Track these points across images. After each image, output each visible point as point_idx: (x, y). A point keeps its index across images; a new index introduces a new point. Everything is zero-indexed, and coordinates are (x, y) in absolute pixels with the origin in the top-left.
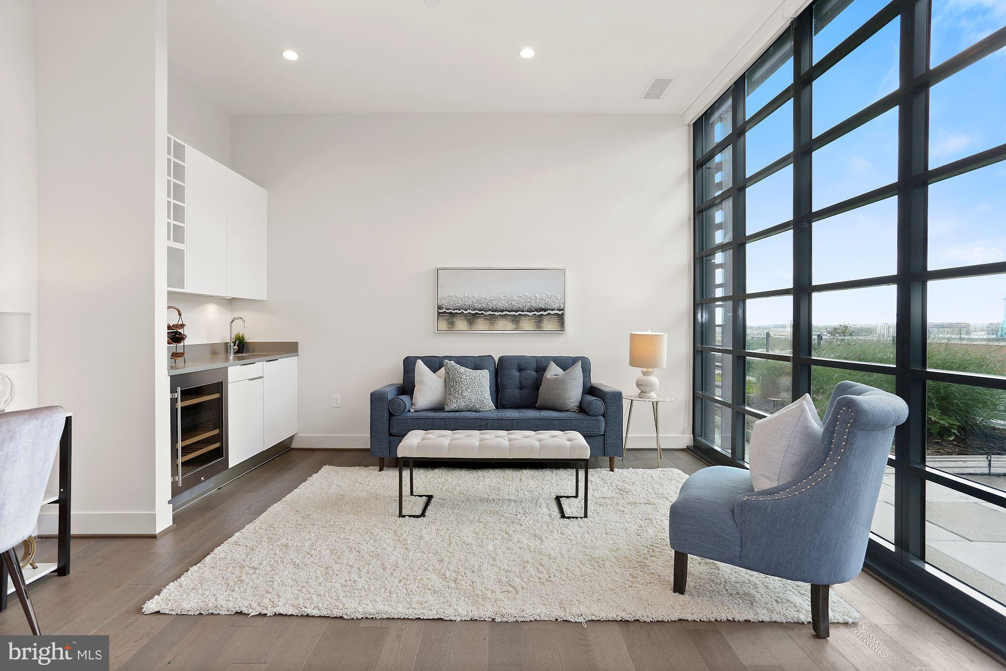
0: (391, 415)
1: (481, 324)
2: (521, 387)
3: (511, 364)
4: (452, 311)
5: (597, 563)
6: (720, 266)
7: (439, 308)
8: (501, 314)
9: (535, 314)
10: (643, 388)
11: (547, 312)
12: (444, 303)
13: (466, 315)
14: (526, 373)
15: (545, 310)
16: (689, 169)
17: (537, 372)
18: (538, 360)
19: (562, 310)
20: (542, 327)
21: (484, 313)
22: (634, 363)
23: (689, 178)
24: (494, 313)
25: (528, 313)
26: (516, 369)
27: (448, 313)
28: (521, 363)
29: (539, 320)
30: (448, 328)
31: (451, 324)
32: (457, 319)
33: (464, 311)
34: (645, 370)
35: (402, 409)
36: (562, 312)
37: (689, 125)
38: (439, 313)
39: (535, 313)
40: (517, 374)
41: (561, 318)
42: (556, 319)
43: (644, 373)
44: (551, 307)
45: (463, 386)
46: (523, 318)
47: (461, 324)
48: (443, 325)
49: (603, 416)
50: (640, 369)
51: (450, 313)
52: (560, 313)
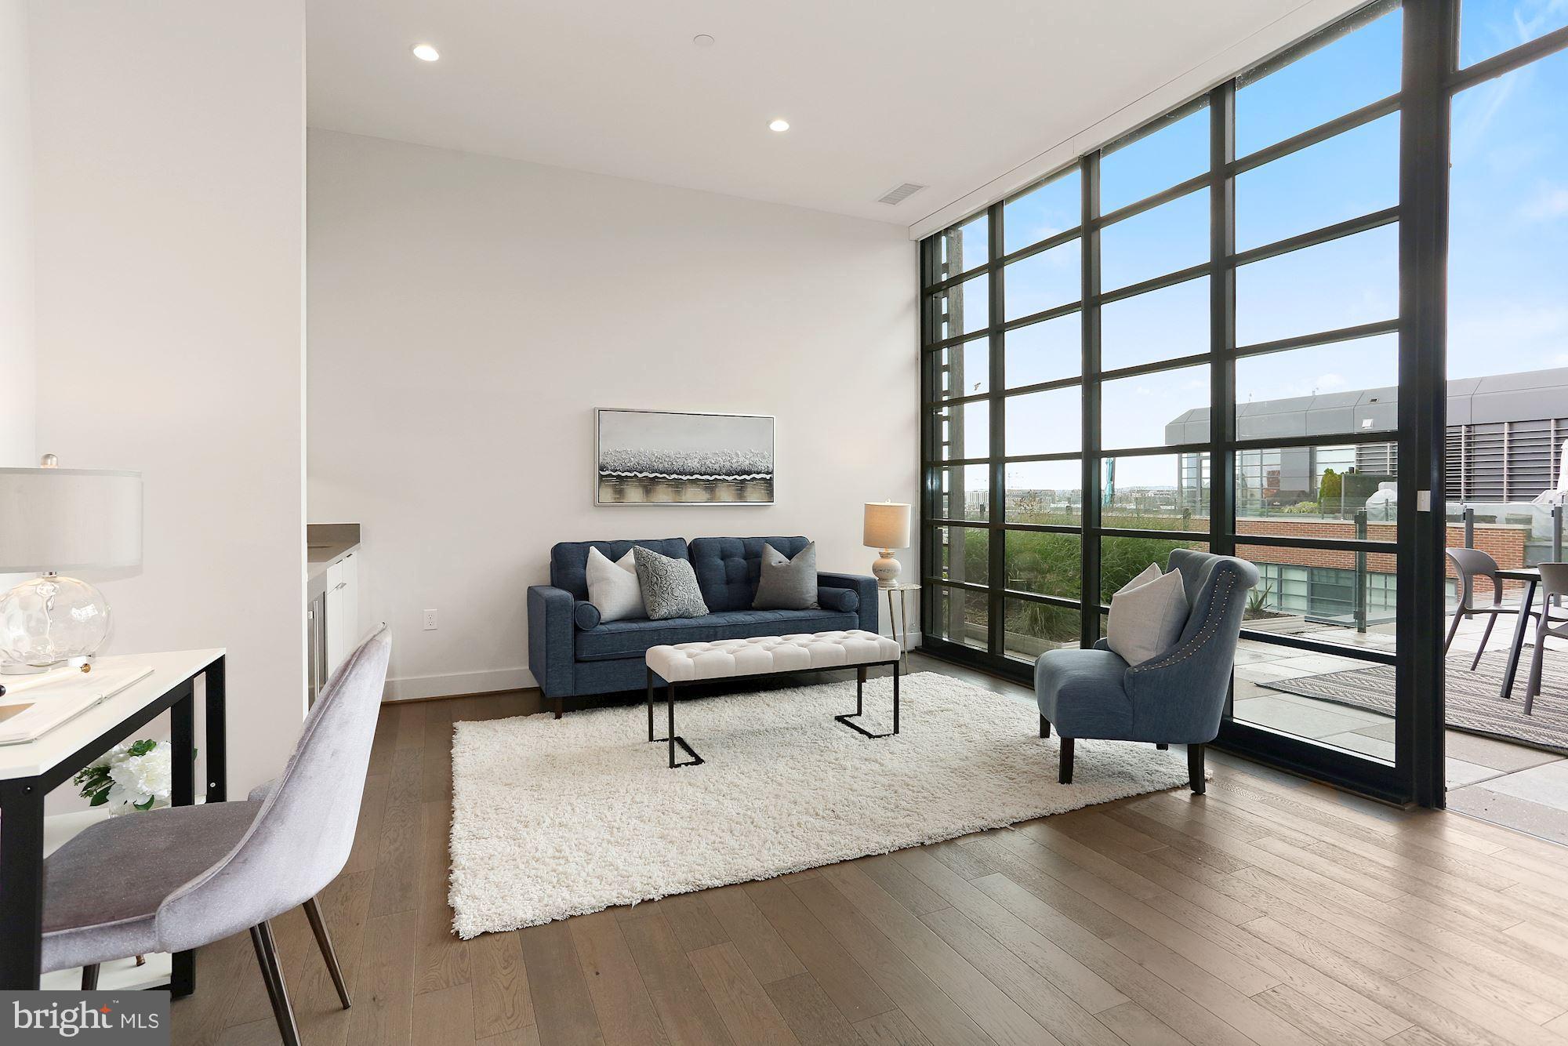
0: (577, 630)
1: (663, 494)
2: (728, 582)
3: (712, 549)
4: (620, 473)
5: (962, 773)
6: (946, 418)
7: (602, 468)
8: (691, 478)
9: (735, 479)
10: (884, 574)
11: (751, 476)
12: (608, 460)
13: (641, 480)
14: (732, 561)
15: (749, 473)
16: (917, 296)
17: (745, 560)
18: (746, 542)
19: (770, 473)
20: (745, 497)
21: (667, 477)
22: (869, 541)
23: (917, 307)
24: (680, 477)
25: (726, 478)
26: (718, 555)
27: (614, 476)
28: (725, 548)
29: (741, 488)
30: (615, 499)
31: (619, 493)
32: (627, 485)
33: (638, 474)
34: (883, 550)
35: (595, 620)
36: (770, 476)
37: (916, 241)
38: (601, 477)
39: (736, 477)
40: (721, 563)
41: (769, 484)
42: (764, 485)
43: (883, 556)
44: (756, 469)
45: (671, 582)
46: (720, 484)
47: (634, 494)
48: (607, 495)
49: (857, 612)
50: (878, 550)
51: (618, 477)
52: (768, 477)
